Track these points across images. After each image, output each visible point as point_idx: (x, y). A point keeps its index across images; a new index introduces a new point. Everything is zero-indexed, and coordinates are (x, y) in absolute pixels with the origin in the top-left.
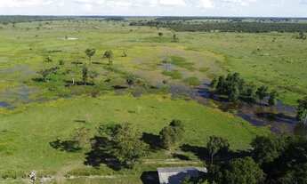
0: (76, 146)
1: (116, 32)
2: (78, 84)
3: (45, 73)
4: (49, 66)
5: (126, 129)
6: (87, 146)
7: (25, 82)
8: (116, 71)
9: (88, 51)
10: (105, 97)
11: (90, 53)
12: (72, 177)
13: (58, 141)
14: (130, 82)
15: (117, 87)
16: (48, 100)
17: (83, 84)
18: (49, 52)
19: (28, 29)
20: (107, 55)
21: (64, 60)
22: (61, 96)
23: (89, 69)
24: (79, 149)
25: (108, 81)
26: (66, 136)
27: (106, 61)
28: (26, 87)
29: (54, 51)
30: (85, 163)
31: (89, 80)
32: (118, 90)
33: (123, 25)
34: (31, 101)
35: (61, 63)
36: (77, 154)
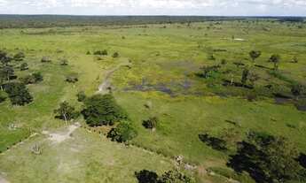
0: (222, 145)
1: (290, 35)
2: (236, 85)
3: (207, 70)
4: (211, 63)
5: (280, 143)
6: (233, 148)
7: (188, 76)
8: (280, 78)
9: (254, 52)
10: (262, 103)
11: (254, 55)
12: (212, 173)
13: (206, 136)
14: (296, 92)
15: (278, 96)
16: (204, 95)
17: (241, 86)
18: (215, 51)
19: (200, 28)
20: (274, 59)
21: (227, 59)
22: (217, 94)
23: (250, 72)
24: (224, 149)
25: (269, 87)
26: (214, 132)
27: (271, 65)
28: (189, 80)
29: (219, 50)
30: (228, 165)
31: (248, 82)
32: (278, 99)
33: (300, 27)
34: (190, 93)
35: (223, 62)
36: (222, 153)
